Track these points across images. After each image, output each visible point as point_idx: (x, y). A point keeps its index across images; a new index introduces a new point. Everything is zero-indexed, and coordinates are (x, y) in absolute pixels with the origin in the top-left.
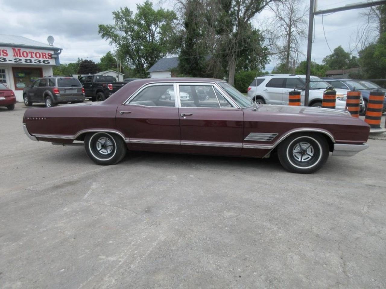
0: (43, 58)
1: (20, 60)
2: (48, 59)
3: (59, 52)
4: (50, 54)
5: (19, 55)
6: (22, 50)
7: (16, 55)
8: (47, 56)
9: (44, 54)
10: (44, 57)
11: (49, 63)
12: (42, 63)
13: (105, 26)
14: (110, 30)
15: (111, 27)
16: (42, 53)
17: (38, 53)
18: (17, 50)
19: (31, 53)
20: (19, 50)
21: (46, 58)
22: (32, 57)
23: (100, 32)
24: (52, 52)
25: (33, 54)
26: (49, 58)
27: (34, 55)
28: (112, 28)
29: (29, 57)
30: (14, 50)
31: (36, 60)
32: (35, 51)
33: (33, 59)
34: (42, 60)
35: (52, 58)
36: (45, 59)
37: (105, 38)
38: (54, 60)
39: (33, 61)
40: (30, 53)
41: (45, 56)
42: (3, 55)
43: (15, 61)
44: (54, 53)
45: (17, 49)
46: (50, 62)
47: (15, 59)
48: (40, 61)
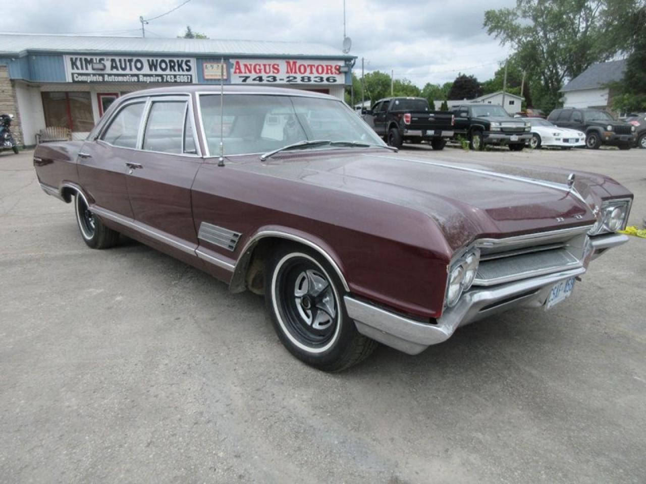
0: (327, 73)
1: (295, 78)
2: (334, 75)
3: (353, 62)
4: (338, 67)
5: (294, 71)
6: (299, 63)
7: (289, 71)
8: (334, 70)
9: (329, 68)
10: (329, 71)
11: (335, 81)
12: (325, 82)
13: (497, 12)
14: (505, 19)
15: (507, 12)
16: (327, 66)
17: (321, 65)
18: (291, 64)
19: (311, 66)
20: (295, 63)
21: (332, 73)
22: (311, 73)
23: (485, 25)
24: (342, 63)
25: (313, 67)
26: (336, 73)
27: (314, 70)
28: (509, 14)
29: (307, 74)
30: (288, 63)
31: (316, 77)
32: (316, 63)
33: (312, 76)
34: (325, 76)
35: (340, 73)
36: (330, 75)
37: (494, 34)
38: (343, 76)
39: (312, 79)
40: (309, 67)
41: (331, 70)
42: (274, 72)
43: (288, 79)
44: (345, 64)
45: (291, 62)
46: (337, 79)
47: (288, 77)
48: (322, 79)
